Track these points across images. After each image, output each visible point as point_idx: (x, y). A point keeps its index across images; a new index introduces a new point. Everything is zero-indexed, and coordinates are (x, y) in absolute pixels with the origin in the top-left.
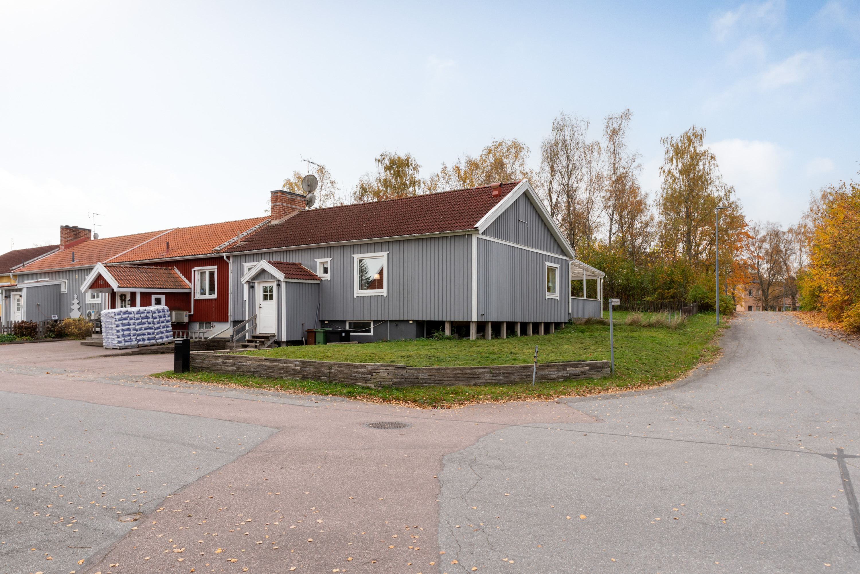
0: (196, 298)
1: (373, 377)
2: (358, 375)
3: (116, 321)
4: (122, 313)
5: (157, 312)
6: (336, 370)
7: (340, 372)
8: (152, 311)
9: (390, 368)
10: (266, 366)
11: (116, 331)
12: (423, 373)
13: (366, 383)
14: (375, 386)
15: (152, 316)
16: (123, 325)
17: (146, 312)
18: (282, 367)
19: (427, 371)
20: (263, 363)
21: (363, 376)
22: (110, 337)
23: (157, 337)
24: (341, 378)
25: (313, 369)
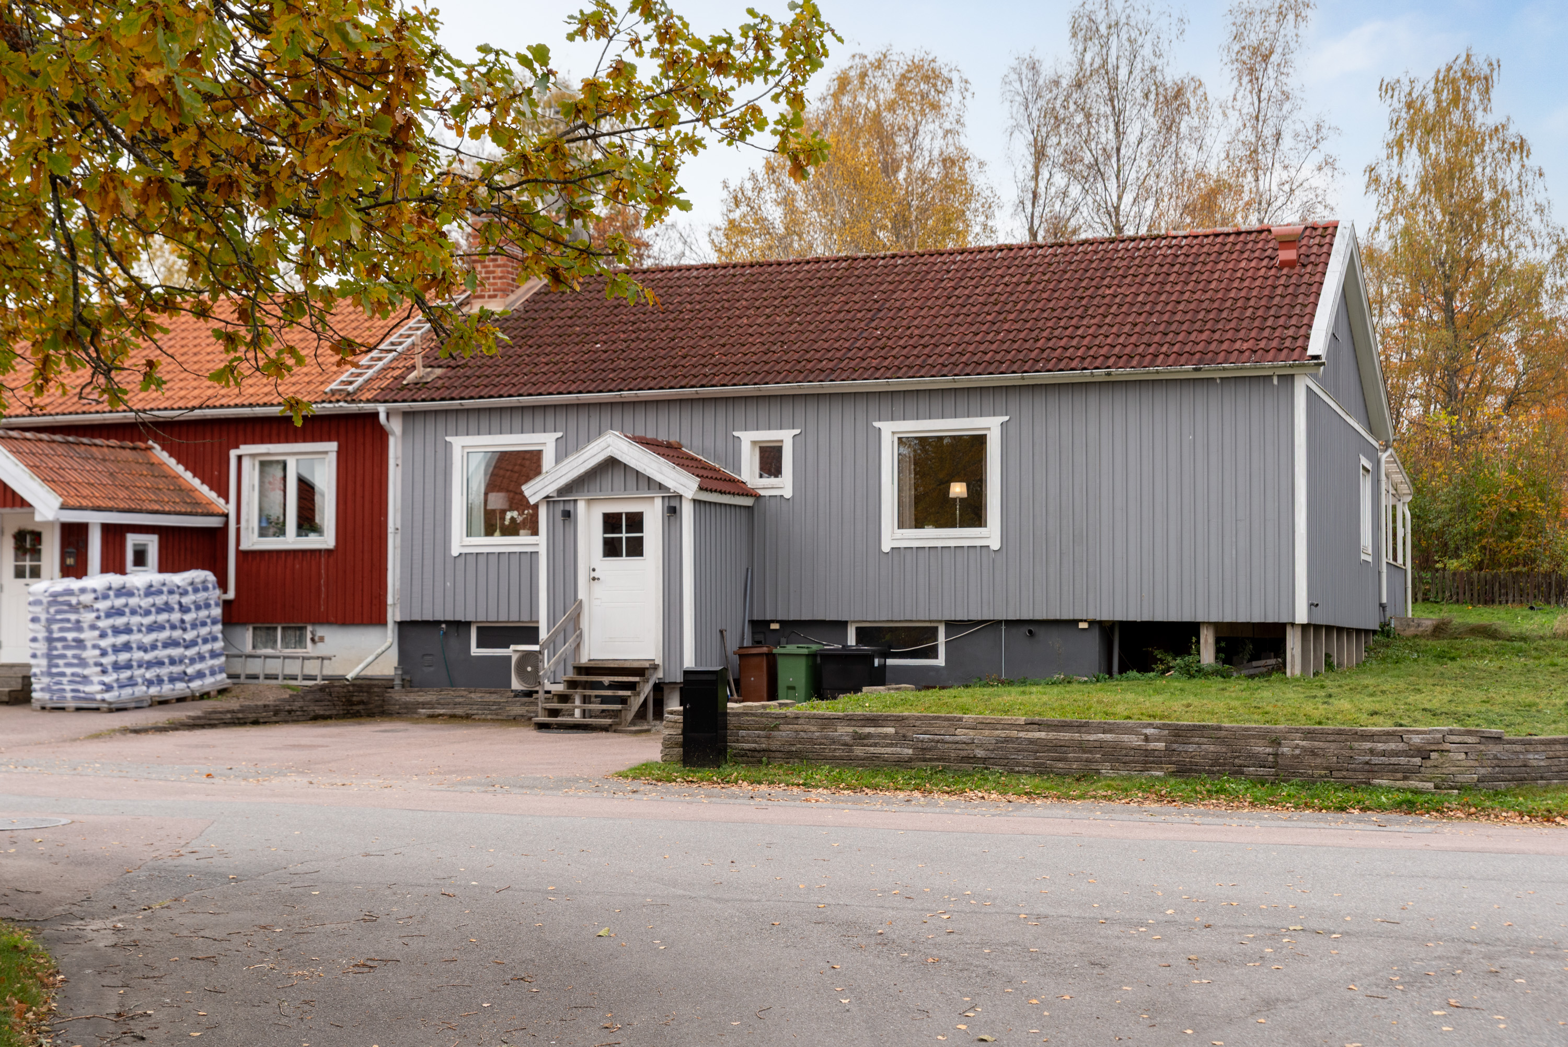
0: (243, 547)
1: (1429, 763)
2: (1375, 760)
3: (98, 618)
4: (111, 593)
5: (190, 589)
6: (1297, 747)
7: (1313, 753)
8: (178, 587)
9: (1470, 739)
10: (1031, 741)
11: (97, 652)
12: (1537, 752)
13: (1405, 778)
14: (1436, 787)
15: (180, 604)
16: (117, 631)
17: (165, 589)
18: (1097, 744)
19: (1543, 747)
20: (1022, 734)
21: (1394, 760)
22: (69, 671)
23: (190, 671)
24: (1316, 767)
25: (1212, 748)
